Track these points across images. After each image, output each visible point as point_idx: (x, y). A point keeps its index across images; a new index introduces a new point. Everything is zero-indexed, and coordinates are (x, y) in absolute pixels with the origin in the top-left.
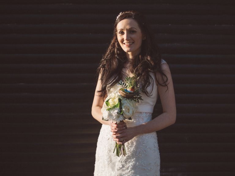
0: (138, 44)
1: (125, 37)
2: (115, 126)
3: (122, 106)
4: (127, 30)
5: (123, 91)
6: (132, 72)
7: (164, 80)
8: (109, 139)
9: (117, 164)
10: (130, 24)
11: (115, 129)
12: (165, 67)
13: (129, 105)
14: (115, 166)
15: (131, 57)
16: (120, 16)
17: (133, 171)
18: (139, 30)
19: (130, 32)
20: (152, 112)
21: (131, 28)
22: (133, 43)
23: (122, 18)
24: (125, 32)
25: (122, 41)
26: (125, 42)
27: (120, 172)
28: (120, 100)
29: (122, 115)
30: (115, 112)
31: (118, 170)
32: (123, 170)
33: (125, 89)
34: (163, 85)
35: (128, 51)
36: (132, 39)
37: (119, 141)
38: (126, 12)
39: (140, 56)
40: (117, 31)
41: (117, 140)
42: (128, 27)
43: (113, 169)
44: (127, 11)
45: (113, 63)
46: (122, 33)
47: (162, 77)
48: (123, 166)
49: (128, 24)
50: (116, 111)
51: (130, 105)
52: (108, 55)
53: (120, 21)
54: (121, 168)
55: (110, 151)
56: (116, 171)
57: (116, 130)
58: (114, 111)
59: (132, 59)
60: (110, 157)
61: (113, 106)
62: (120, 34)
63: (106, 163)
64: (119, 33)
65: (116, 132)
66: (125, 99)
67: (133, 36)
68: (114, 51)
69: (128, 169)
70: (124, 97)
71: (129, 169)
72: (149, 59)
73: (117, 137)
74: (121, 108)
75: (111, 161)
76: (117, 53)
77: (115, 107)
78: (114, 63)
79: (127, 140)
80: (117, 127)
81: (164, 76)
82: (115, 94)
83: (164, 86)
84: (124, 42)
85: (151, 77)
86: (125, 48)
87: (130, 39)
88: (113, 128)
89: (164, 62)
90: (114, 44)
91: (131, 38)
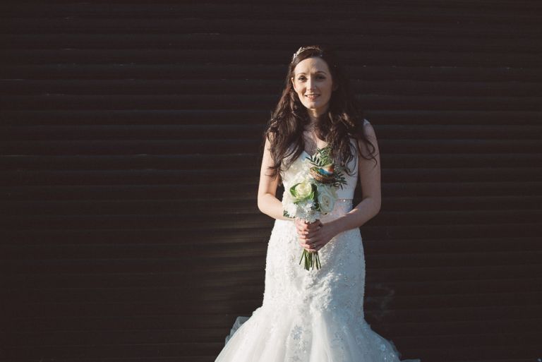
0: (326, 97)
1: (308, 84)
2: (306, 225)
3: (319, 197)
4: (312, 75)
5: (318, 173)
6: (323, 139)
7: (369, 151)
8: (290, 242)
9: (305, 279)
10: (316, 66)
11: (305, 230)
12: (369, 130)
13: (328, 195)
14: (301, 282)
15: (315, 115)
16: (300, 54)
17: (330, 289)
18: (328, 76)
19: (317, 77)
20: (352, 197)
21: (319, 72)
22: (319, 95)
23: (303, 57)
24: (309, 77)
25: (304, 91)
26: (308, 93)
27: (309, 291)
28: (314, 188)
29: (319, 210)
30: (308, 207)
31: (307, 289)
32: (315, 289)
33: (320, 168)
34: (369, 157)
35: (312, 107)
36: (318, 89)
37: (311, 248)
38: (309, 48)
39: (330, 114)
40: (294, 76)
41: (308, 246)
42: (314, 70)
43: (299, 287)
44: (310, 46)
45: (289, 124)
46: (303, 79)
47: (367, 147)
48: (315, 282)
49: (313, 66)
50: (309, 205)
51: (328, 193)
52: (279, 113)
53: (301, 61)
54: (311, 286)
55: (293, 260)
56: (304, 290)
57: (307, 233)
58: (306, 205)
59: (317, 118)
60: (293, 269)
61: (304, 197)
62: (300, 81)
63: (288, 278)
64: (299, 79)
65: (306, 235)
66: (321, 184)
67: (320, 84)
68: (288, 107)
69: (322, 286)
70: (319, 182)
71: (324, 286)
72: (346, 118)
73: (307, 243)
74: (316, 200)
75: (295, 275)
76: (294, 108)
77: (307, 199)
78: (292, 124)
79: (322, 245)
80: (308, 228)
81: (369, 145)
82: (304, 176)
83: (369, 159)
84: (306, 94)
85: (351, 145)
86: (307, 102)
87: (315, 88)
88: (302, 228)
89: (366, 122)
90: (288, 95)
91: (316, 86)
